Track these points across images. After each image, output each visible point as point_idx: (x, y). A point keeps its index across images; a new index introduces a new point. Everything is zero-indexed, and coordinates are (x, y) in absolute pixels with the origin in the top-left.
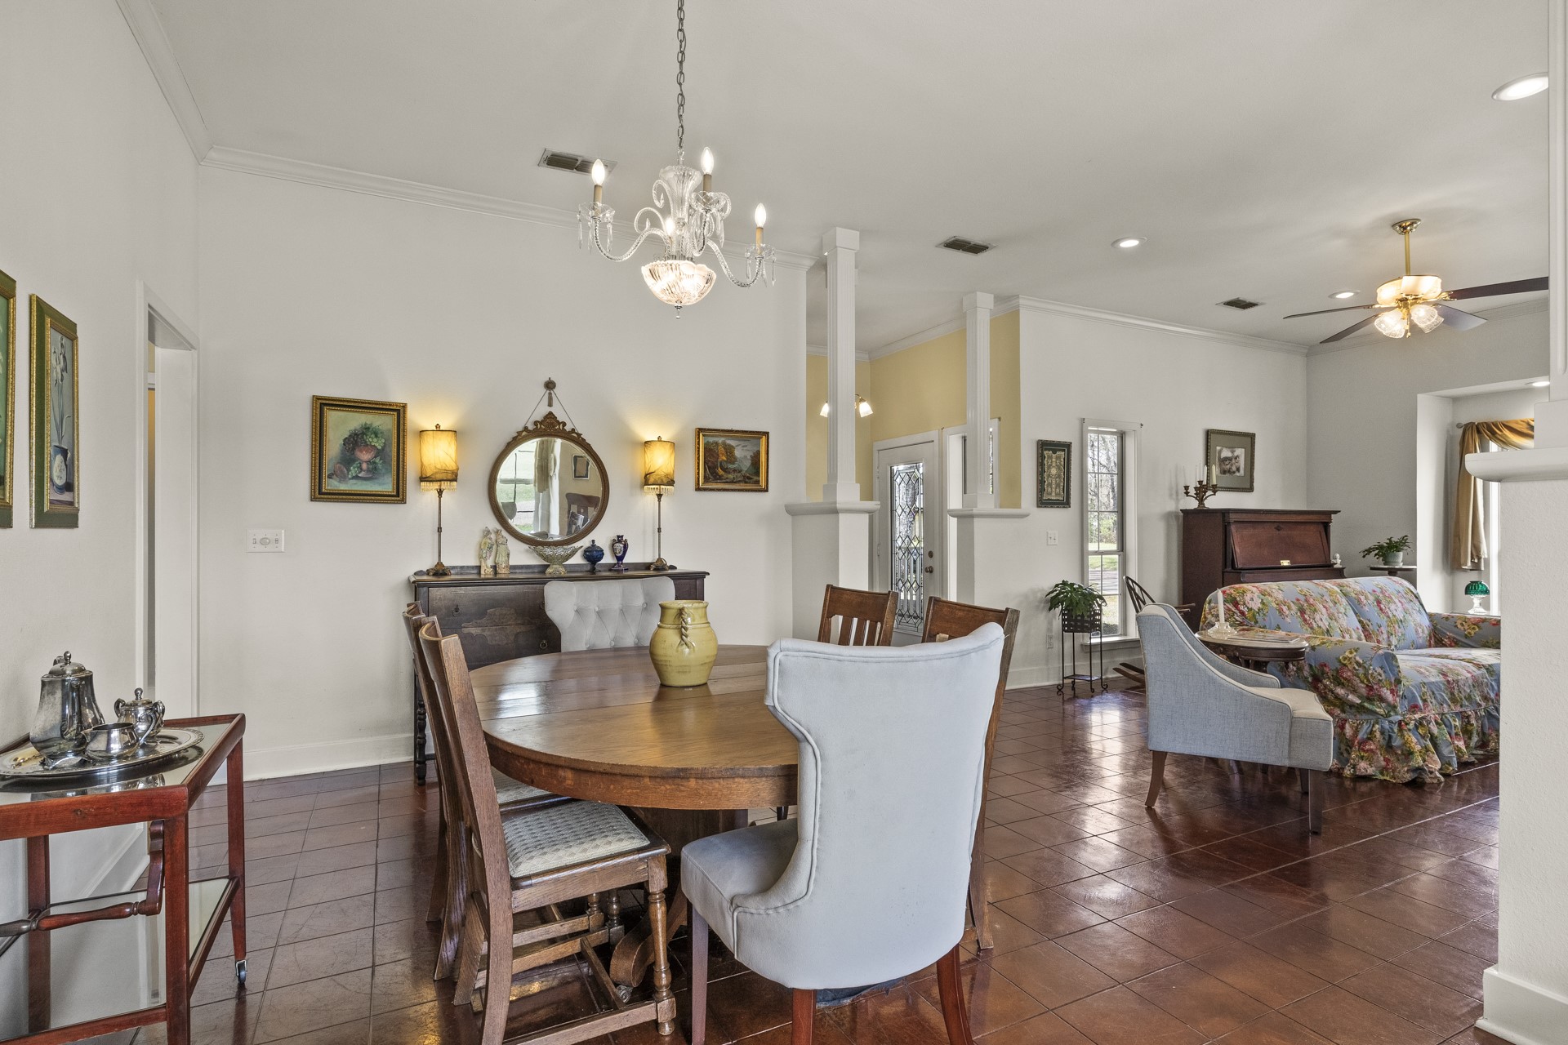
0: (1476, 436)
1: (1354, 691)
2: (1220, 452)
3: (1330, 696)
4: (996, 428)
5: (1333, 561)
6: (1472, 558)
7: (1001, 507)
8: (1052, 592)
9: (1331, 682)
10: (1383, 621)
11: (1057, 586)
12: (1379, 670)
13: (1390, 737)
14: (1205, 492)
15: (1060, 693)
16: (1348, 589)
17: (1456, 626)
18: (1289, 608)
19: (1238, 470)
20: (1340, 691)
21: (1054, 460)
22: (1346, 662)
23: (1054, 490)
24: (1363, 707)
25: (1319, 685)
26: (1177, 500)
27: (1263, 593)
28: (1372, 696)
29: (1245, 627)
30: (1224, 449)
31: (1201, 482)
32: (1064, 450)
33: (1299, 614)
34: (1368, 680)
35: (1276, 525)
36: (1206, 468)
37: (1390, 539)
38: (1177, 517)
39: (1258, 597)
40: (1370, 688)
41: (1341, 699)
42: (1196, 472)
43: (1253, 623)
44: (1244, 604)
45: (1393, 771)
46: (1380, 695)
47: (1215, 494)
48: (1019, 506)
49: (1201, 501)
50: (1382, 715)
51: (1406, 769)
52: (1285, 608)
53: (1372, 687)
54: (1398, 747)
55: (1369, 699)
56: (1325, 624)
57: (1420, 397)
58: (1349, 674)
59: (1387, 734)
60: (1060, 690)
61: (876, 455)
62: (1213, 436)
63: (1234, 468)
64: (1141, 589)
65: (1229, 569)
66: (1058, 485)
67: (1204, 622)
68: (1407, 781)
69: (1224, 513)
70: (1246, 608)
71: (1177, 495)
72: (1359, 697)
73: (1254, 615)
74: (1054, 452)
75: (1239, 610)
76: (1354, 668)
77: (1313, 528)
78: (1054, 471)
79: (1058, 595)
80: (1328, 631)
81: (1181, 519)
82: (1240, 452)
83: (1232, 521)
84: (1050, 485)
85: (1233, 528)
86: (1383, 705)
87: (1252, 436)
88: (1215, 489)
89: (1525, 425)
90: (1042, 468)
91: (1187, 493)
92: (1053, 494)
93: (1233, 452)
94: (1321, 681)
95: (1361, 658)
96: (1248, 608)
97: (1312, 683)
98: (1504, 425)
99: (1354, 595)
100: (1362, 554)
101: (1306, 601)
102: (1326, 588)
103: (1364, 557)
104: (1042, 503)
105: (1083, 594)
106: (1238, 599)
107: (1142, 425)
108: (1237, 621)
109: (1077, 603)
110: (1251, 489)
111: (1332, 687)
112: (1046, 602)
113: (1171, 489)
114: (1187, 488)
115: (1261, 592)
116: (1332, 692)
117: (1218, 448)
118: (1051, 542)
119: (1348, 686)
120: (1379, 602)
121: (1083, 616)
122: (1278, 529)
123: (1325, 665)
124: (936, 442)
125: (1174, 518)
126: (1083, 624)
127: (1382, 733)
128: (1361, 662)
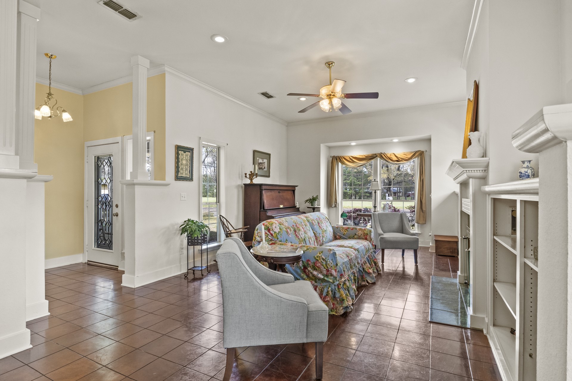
0: (336, 160)
1: (321, 272)
2: (258, 160)
3: (311, 275)
4: (153, 136)
5: (296, 205)
6: (335, 203)
7: (155, 180)
8: (183, 225)
9: (311, 269)
10: (320, 232)
11: (185, 221)
12: (331, 261)
13: (335, 292)
14: (253, 176)
15: (186, 278)
16: (309, 218)
17: (340, 231)
18: (290, 230)
19: (265, 168)
20: (315, 273)
21: (184, 156)
22: (318, 259)
23: (184, 172)
24: (324, 279)
25: (306, 270)
26: (242, 180)
27: (280, 224)
28: (328, 274)
29: (273, 242)
30: (260, 159)
31: (251, 172)
32: (190, 152)
33: (294, 233)
34: (327, 267)
35: (278, 191)
36: (253, 165)
37: (313, 196)
38: (242, 187)
39: (278, 226)
40: (328, 271)
41: (315, 277)
42: (250, 168)
43: (276, 239)
44: (273, 230)
45: (336, 309)
46: (331, 273)
47: (257, 178)
48: (164, 179)
49: (251, 180)
50: (331, 283)
51: (342, 308)
52: (289, 230)
53: (329, 270)
54: (338, 298)
55: (327, 276)
56: (303, 236)
57: (321, 145)
58: (319, 264)
59: (333, 291)
60: (186, 277)
61: (86, 149)
62: (256, 153)
63: (263, 168)
64: (227, 220)
65: (262, 210)
66: (186, 169)
67: (255, 240)
68: (342, 314)
69: (260, 185)
70: (273, 232)
71: (242, 177)
72: (323, 275)
73: (277, 235)
74: (185, 152)
75: (270, 233)
76: (321, 261)
77: (290, 192)
78: (184, 162)
79: (185, 226)
80: (304, 239)
81: (244, 188)
82: (265, 161)
83: (263, 189)
84: (182, 169)
85: (264, 192)
86: (332, 277)
87: (269, 155)
88: (257, 175)
89: (349, 158)
90: (177, 160)
91: (246, 176)
92: (184, 174)
93: (263, 160)
94: (307, 269)
95: (324, 256)
96: (274, 232)
97: (303, 269)
98: (343, 157)
99: (311, 221)
100: (305, 202)
101: (296, 226)
102: (302, 219)
103: (305, 203)
104: (178, 178)
105: (198, 226)
106: (270, 228)
107: (227, 144)
108: (269, 239)
109: (195, 231)
110: (269, 176)
111: (312, 271)
112: (180, 230)
113: (239, 175)
114: (246, 174)
115: (279, 223)
116: (312, 273)
117: (258, 158)
118: (183, 199)
119: (319, 270)
120: (319, 224)
121: (198, 237)
122: (279, 192)
123: (309, 261)
124: (120, 143)
125: (241, 187)
126: (198, 241)
127: (332, 291)
128: (324, 258)
